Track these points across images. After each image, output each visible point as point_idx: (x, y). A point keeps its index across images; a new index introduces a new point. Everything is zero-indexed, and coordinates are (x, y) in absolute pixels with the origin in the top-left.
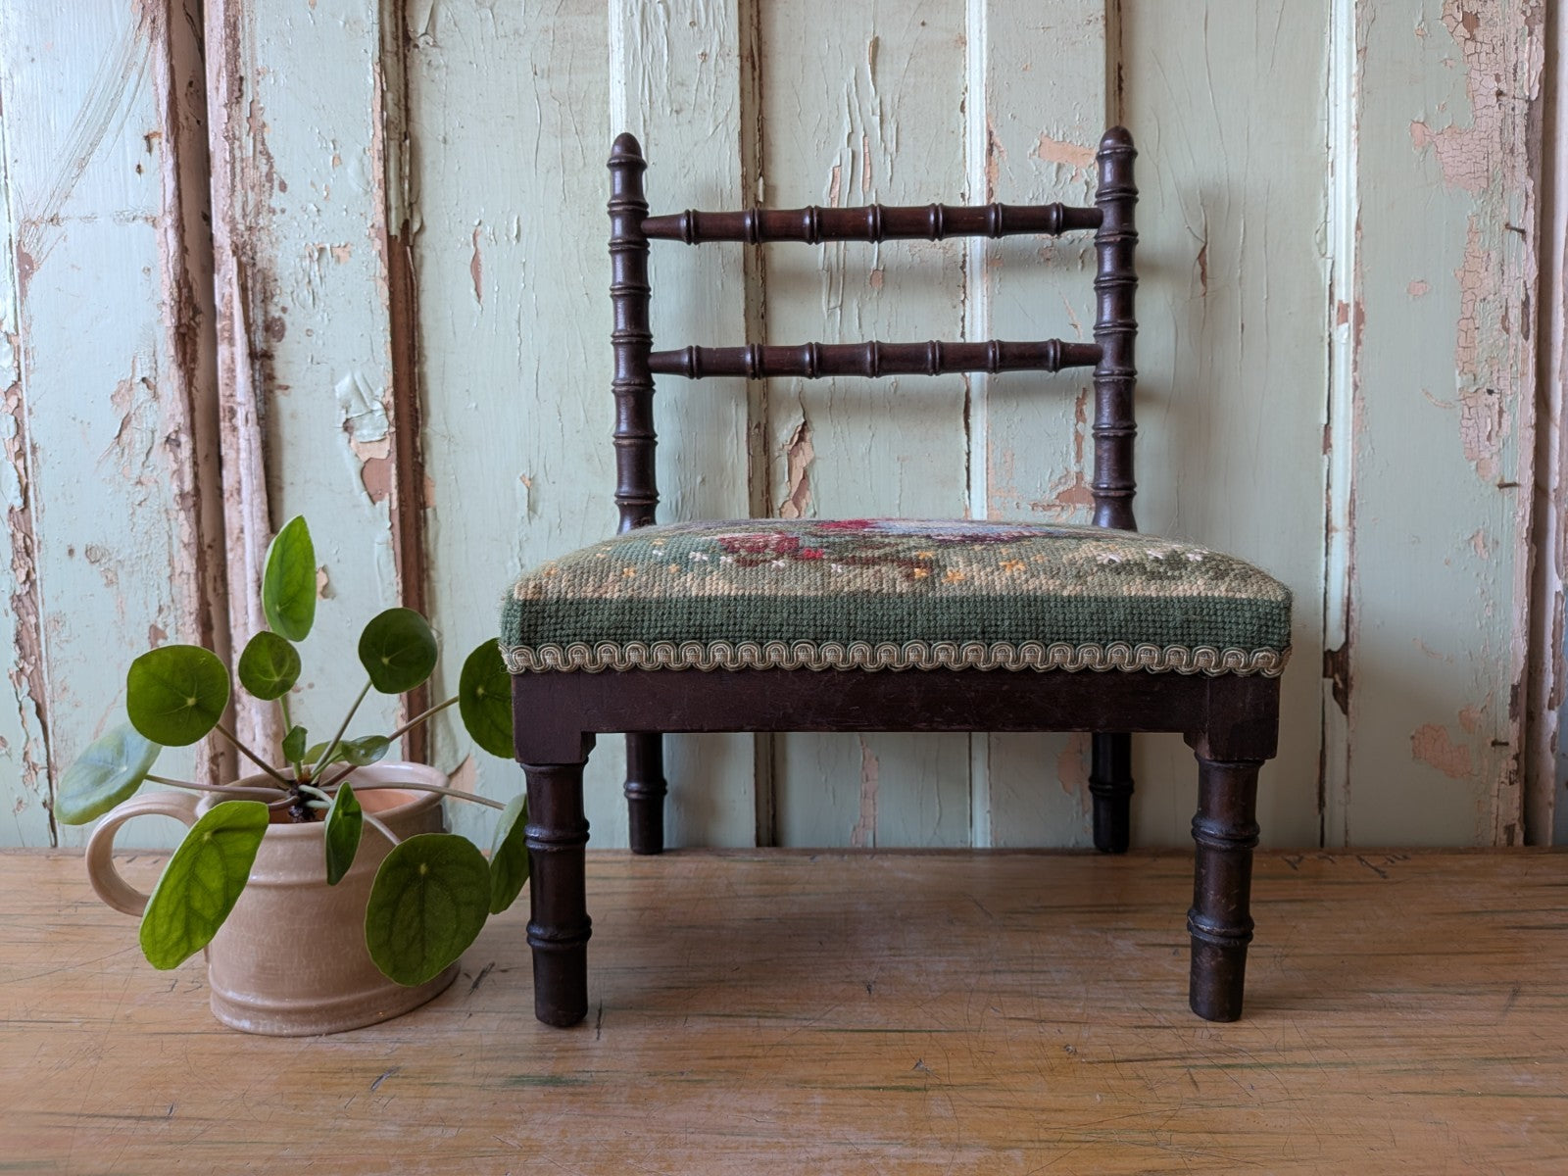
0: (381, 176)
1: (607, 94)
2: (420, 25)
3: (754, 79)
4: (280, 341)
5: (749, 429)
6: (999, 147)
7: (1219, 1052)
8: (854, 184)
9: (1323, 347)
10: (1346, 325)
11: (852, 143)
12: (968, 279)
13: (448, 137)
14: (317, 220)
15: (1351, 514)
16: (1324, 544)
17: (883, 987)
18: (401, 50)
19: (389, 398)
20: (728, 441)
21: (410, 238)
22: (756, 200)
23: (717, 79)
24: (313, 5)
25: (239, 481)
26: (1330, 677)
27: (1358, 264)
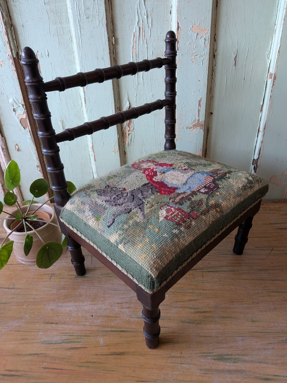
0: (8, 40)
1: (67, 10)
3: (109, 5)
5: (115, 109)
6: (180, 28)
7: (209, 267)
8: (140, 37)
9: (265, 84)
10: (271, 79)
11: (139, 24)
13: (23, 25)
15: (264, 129)
16: (257, 135)
19: (23, 103)
20: (110, 112)
21: (19, 57)
22: (113, 44)
23: (98, 7)
26: (254, 165)
27: (277, 62)
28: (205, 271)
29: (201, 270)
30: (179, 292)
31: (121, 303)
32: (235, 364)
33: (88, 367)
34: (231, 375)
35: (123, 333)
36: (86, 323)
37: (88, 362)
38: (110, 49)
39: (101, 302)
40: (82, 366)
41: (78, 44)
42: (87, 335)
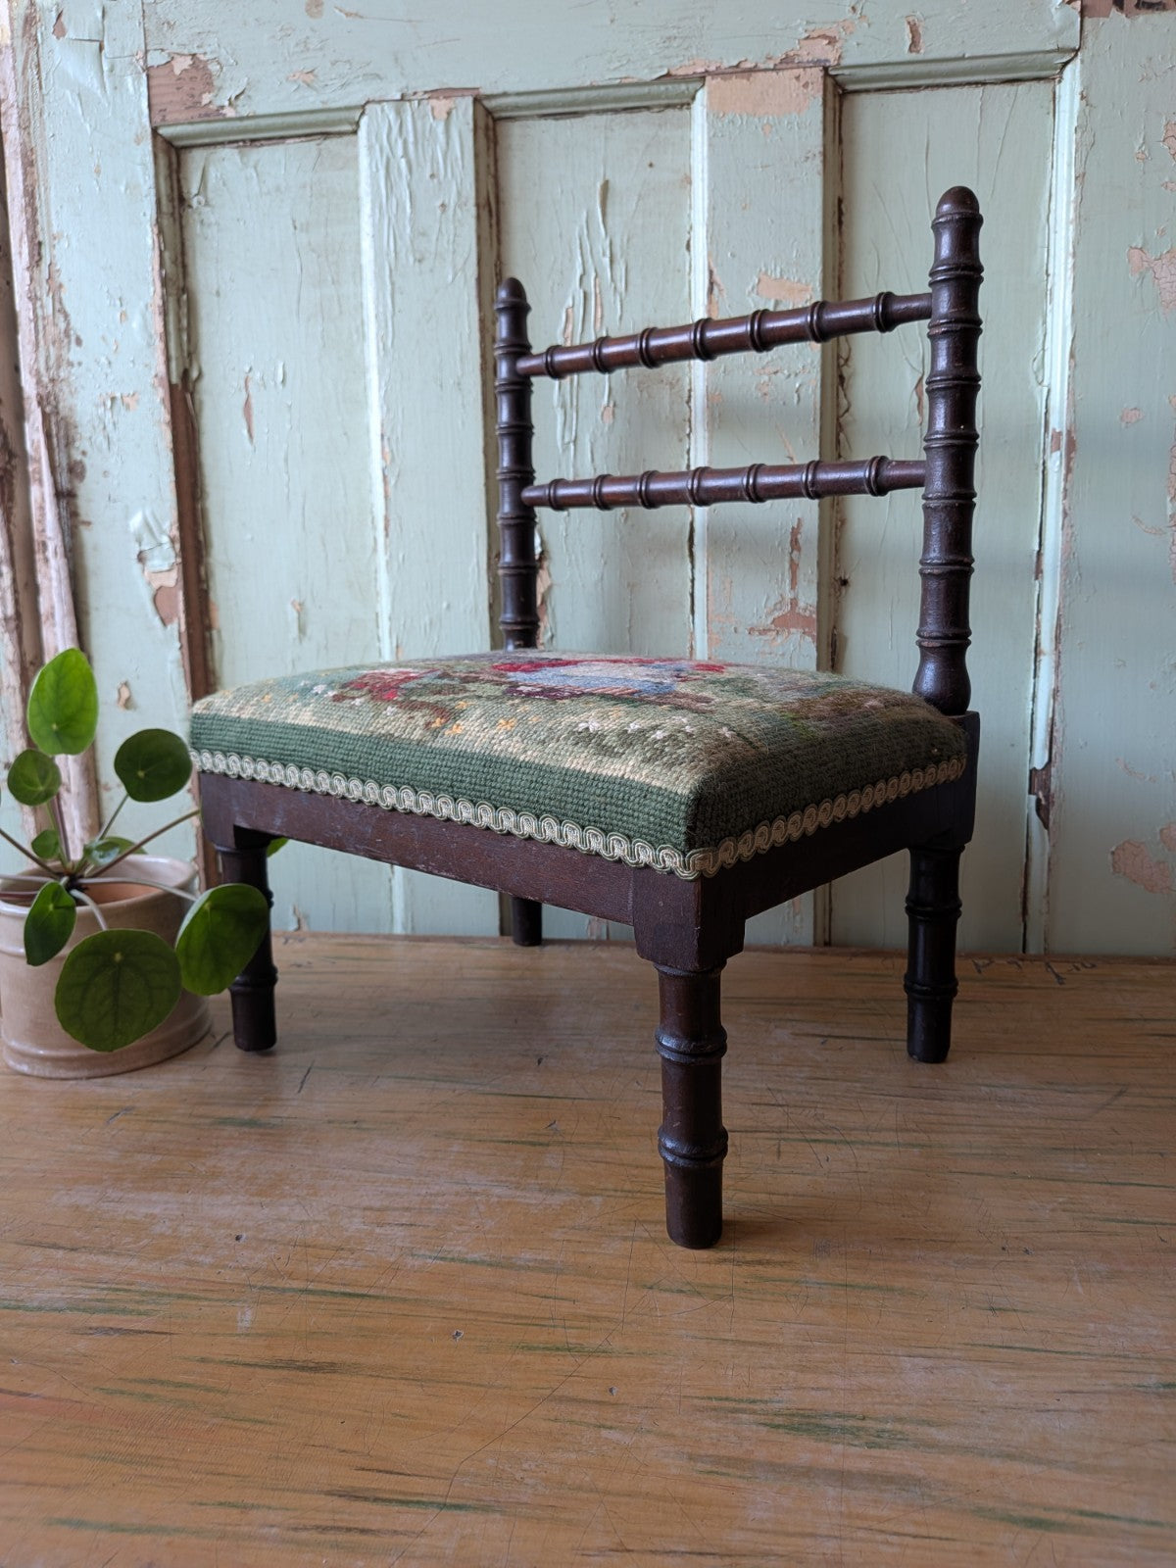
0: (161, 330)
1: (358, 244)
2: (193, 186)
3: (491, 226)
4: (82, 481)
5: (489, 558)
6: (719, 286)
7: (815, 1128)
8: (586, 324)
9: (1037, 474)
10: (1058, 453)
11: (584, 284)
12: (693, 413)
13: (221, 291)
14: (109, 371)
15: (1057, 639)
16: (1033, 667)
17: (552, 1061)
18: (176, 211)
19: (176, 533)
20: (470, 569)
21: (191, 386)
23: (455, 228)
24: (98, 172)
25: (53, 608)
26: (1034, 794)
27: (1071, 392)
28: (794, 1140)
29: (775, 1135)
30: (655, 1193)
31: (383, 1210)
32: (876, 1452)
33: (148, 1396)
34: (846, 1491)
35: (352, 1301)
36: (201, 1259)
37: (152, 1381)
38: (484, 355)
39: (295, 1200)
40: (122, 1393)
41: (382, 339)
42: (189, 1293)
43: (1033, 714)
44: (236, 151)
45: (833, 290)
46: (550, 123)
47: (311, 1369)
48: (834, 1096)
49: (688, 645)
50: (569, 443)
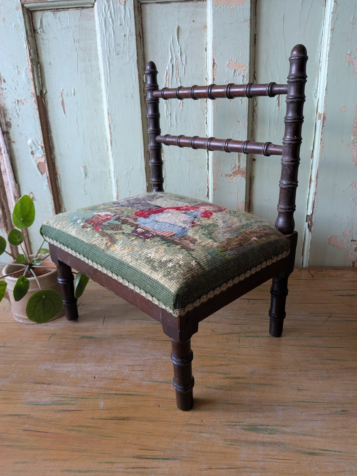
0: (32, 77)
1: (96, 47)
2: (38, 26)
3: (141, 42)
4: (10, 128)
5: (144, 153)
6: (216, 64)
7: (248, 332)
8: (173, 76)
9: (313, 126)
10: (320, 120)
11: (172, 62)
12: (208, 106)
13: (51, 63)
14: (16, 91)
15: (317, 177)
16: (309, 185)
18: (33, 34)
19: (43, 145)
20: (139, 157)
21: (43, 96)
22: (143, 82)
23: (129, 43)
24: (4, 20)
25: (5, 169)
26: (308, 222)
27: (325, 101)
28: (243, 336)
29: (237, 335)
30: (207, 356)
31: (133, 366)
32: (271, 436)
33: (80, 431)
34: (265, 448)
35: (130, 397)
36: (85, 385)
37: (80, 426)
38: (140, 87)
39: (108, 364)
40: (73, 430)
41: (106, 81)
42: (85, 397)
43: (308, 199)
44: (52, 13)
45: (253, 66)
46: (159, 5)
47: (122, 419)
48: (253, 320)
49: (207, 179)
50: (168, 115)
